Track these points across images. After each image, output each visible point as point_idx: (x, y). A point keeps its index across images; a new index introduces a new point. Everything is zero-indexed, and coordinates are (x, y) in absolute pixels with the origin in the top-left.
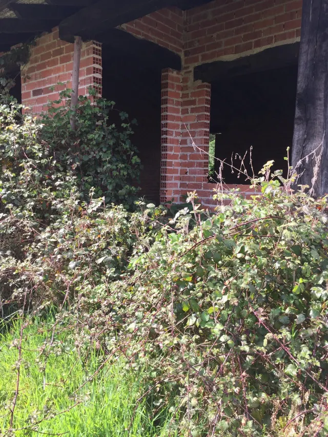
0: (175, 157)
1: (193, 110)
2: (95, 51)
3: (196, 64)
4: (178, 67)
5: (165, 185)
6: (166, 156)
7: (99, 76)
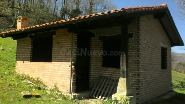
0: (93, 60)
1: (98, 48)
2: (76, 35)
3: (99, 36)
4: (94, 36)
5: (91, 67)
6: (91, 59)
7: (76, 41)
